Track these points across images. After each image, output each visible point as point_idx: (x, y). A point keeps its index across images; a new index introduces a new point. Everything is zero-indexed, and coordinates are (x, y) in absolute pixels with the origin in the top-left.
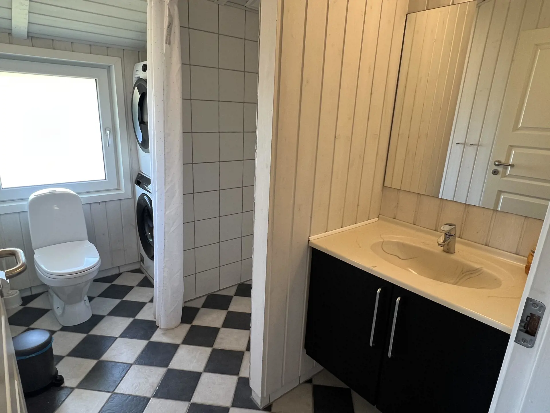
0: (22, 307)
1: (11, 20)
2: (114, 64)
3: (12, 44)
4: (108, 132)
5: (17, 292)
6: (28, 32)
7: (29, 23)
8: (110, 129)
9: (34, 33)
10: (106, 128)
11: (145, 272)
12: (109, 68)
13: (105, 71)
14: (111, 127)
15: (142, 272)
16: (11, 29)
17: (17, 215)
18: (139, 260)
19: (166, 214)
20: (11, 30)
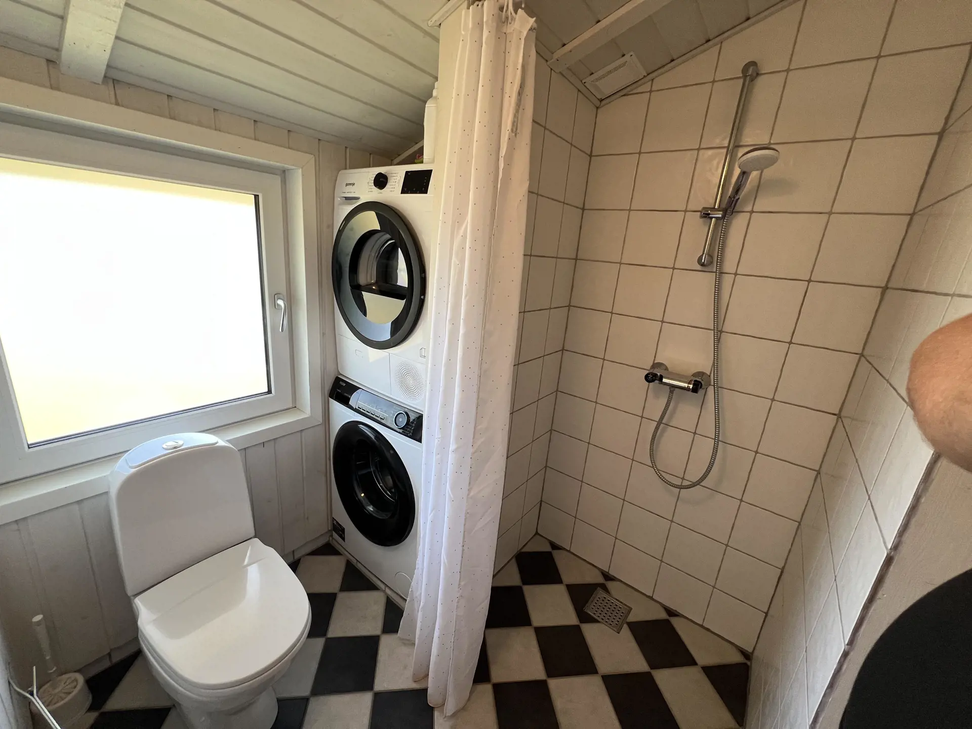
0: (94, 715)
1: (63, 18)
2: (302, 168)
3: (58, 89)
4: (280, 302)
5: (76, 680)
6: (109, 66)
7: (117, 38)
8: (283, 296)
9: (121, 70)
10: (275, 294)
11: (346, 553)
12: (284, 174)
13: (277, 180)
14: (285, 293)
15: (336, 553)
16: (57, 46)
17: (76, 507)
18: (328, 528)
19: (472, 494)
20: (58, 50)
